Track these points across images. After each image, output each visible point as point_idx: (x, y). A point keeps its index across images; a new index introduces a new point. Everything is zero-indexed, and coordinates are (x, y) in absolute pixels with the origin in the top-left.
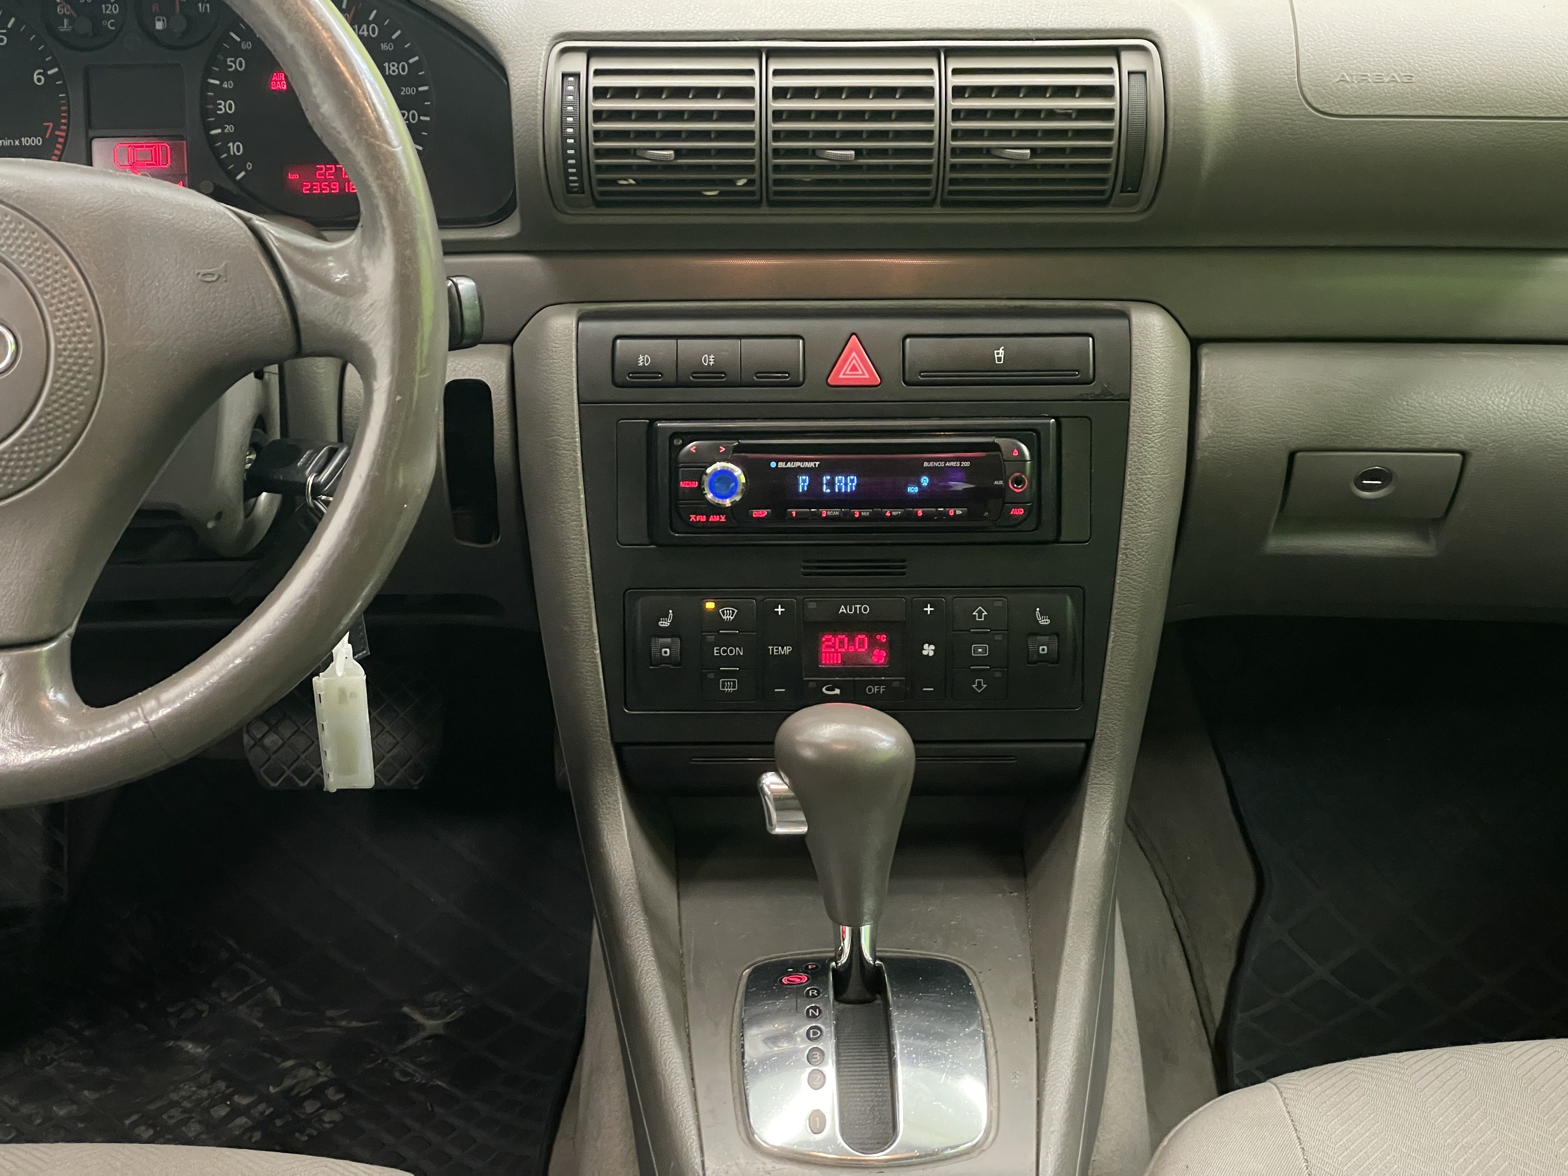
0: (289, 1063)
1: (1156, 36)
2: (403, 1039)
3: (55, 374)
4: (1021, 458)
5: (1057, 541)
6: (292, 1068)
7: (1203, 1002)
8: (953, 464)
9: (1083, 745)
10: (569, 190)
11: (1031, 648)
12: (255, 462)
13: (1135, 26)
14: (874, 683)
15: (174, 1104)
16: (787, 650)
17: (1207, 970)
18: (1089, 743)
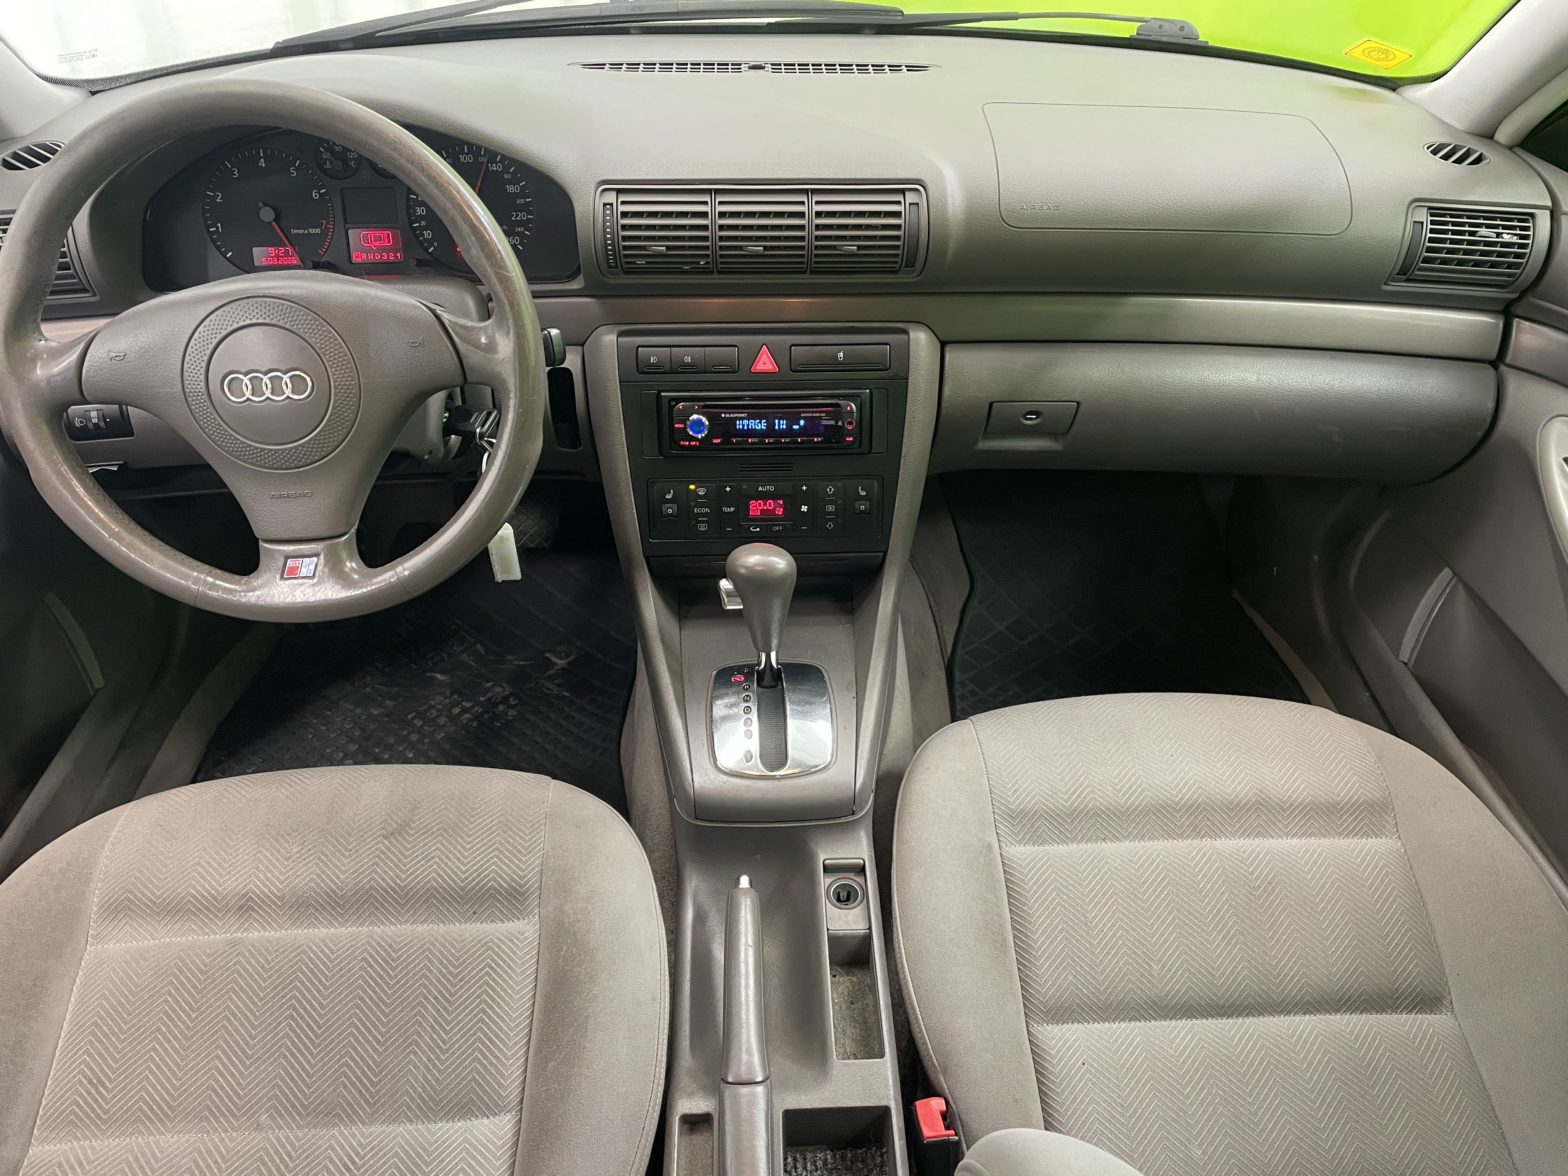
0: (490, 684)
1: (925, 183)
2: (546, 671)
3: (334, 399)
4: (851, 411)
5: (870, 452)
6: (491, 687)
7: (943, 644)
8: (817, 415)
9: (882, 554)
10: (610, 267)
11: (856, 506)
12: (448, 418)
13: (913, 177)
14: (776, 525)
15: (432, 707)
16: (732, 509)
17: (945, 628)
18: (885, 553)
